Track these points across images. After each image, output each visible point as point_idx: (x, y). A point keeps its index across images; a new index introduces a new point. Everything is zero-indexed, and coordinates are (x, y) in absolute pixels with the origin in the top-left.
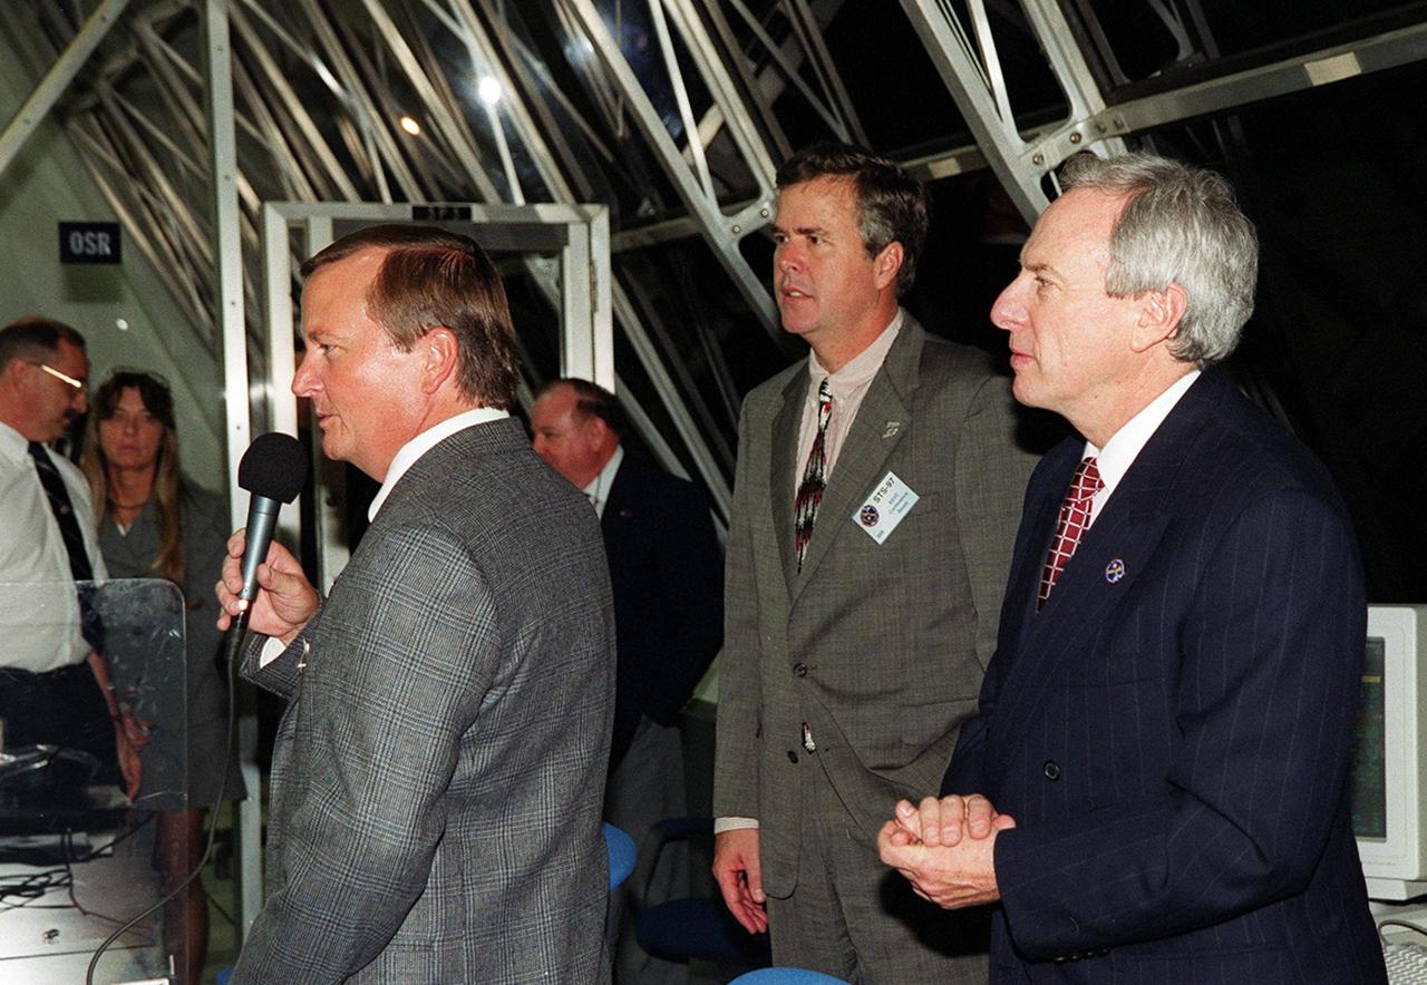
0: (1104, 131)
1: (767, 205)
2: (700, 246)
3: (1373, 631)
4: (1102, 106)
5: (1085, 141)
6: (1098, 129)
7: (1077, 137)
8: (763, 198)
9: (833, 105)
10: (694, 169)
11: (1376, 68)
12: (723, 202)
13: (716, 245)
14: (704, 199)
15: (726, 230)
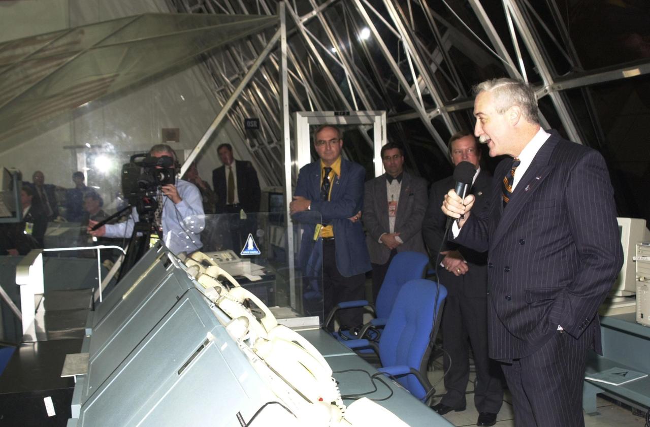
0: (554, 89)
1: (438, 110)
2: (419, 121)
3: (619, 224)
4: (553, 83)
5: (548, 92)
6: (552, 89)
7: (546, 91)
8: (437, 108)
9: (456, 83)
10: (418, 99)
11: (645, 73)
12: (426, 109)
13: (425, 121)
14: (422, 108)
15: (428, 117)
